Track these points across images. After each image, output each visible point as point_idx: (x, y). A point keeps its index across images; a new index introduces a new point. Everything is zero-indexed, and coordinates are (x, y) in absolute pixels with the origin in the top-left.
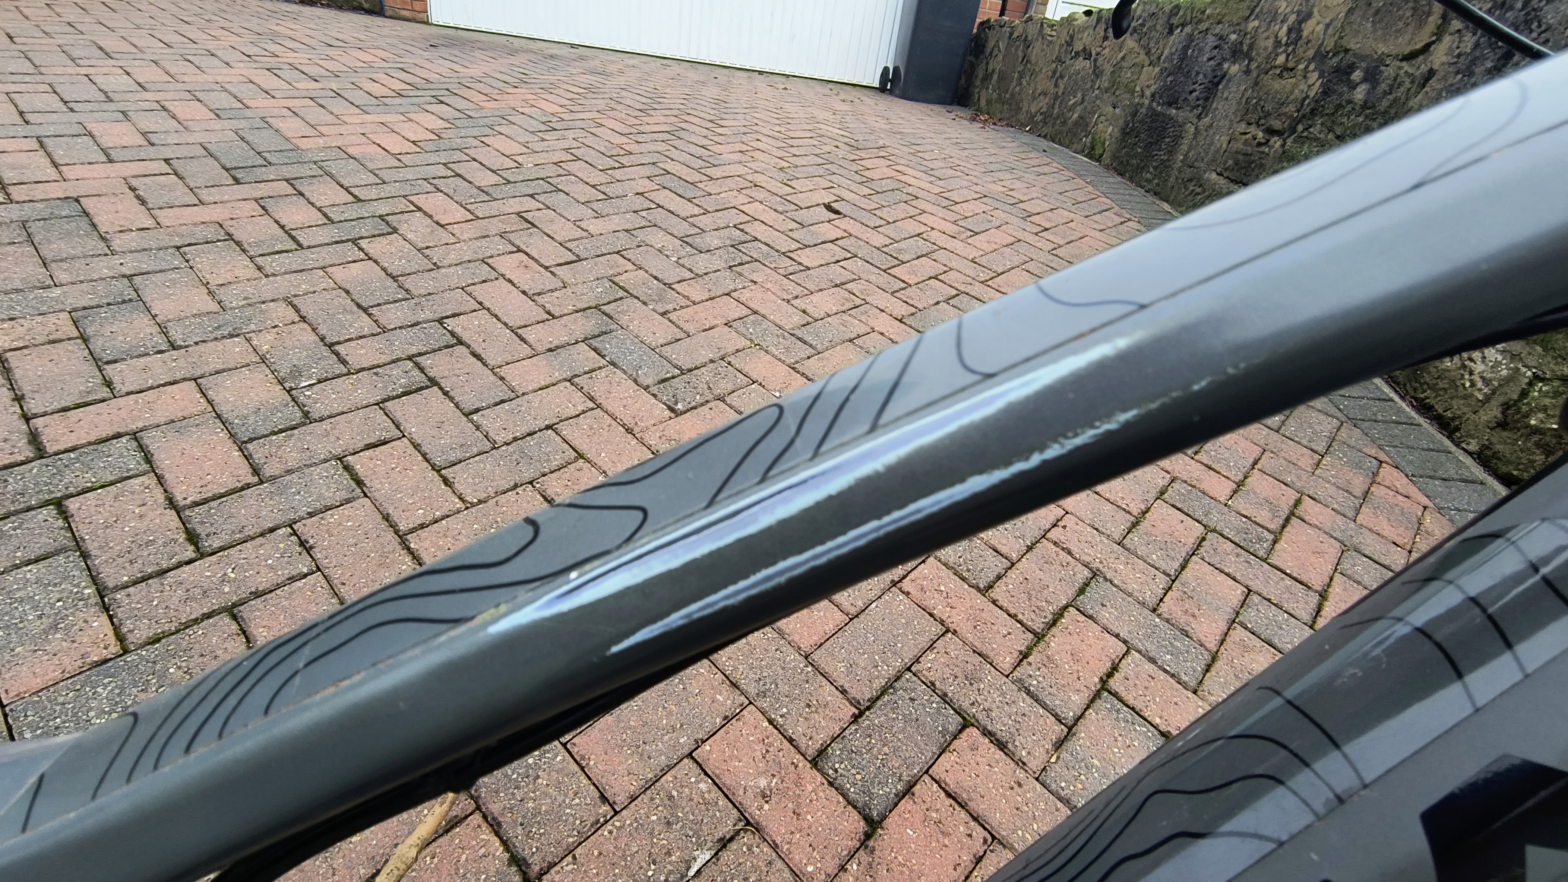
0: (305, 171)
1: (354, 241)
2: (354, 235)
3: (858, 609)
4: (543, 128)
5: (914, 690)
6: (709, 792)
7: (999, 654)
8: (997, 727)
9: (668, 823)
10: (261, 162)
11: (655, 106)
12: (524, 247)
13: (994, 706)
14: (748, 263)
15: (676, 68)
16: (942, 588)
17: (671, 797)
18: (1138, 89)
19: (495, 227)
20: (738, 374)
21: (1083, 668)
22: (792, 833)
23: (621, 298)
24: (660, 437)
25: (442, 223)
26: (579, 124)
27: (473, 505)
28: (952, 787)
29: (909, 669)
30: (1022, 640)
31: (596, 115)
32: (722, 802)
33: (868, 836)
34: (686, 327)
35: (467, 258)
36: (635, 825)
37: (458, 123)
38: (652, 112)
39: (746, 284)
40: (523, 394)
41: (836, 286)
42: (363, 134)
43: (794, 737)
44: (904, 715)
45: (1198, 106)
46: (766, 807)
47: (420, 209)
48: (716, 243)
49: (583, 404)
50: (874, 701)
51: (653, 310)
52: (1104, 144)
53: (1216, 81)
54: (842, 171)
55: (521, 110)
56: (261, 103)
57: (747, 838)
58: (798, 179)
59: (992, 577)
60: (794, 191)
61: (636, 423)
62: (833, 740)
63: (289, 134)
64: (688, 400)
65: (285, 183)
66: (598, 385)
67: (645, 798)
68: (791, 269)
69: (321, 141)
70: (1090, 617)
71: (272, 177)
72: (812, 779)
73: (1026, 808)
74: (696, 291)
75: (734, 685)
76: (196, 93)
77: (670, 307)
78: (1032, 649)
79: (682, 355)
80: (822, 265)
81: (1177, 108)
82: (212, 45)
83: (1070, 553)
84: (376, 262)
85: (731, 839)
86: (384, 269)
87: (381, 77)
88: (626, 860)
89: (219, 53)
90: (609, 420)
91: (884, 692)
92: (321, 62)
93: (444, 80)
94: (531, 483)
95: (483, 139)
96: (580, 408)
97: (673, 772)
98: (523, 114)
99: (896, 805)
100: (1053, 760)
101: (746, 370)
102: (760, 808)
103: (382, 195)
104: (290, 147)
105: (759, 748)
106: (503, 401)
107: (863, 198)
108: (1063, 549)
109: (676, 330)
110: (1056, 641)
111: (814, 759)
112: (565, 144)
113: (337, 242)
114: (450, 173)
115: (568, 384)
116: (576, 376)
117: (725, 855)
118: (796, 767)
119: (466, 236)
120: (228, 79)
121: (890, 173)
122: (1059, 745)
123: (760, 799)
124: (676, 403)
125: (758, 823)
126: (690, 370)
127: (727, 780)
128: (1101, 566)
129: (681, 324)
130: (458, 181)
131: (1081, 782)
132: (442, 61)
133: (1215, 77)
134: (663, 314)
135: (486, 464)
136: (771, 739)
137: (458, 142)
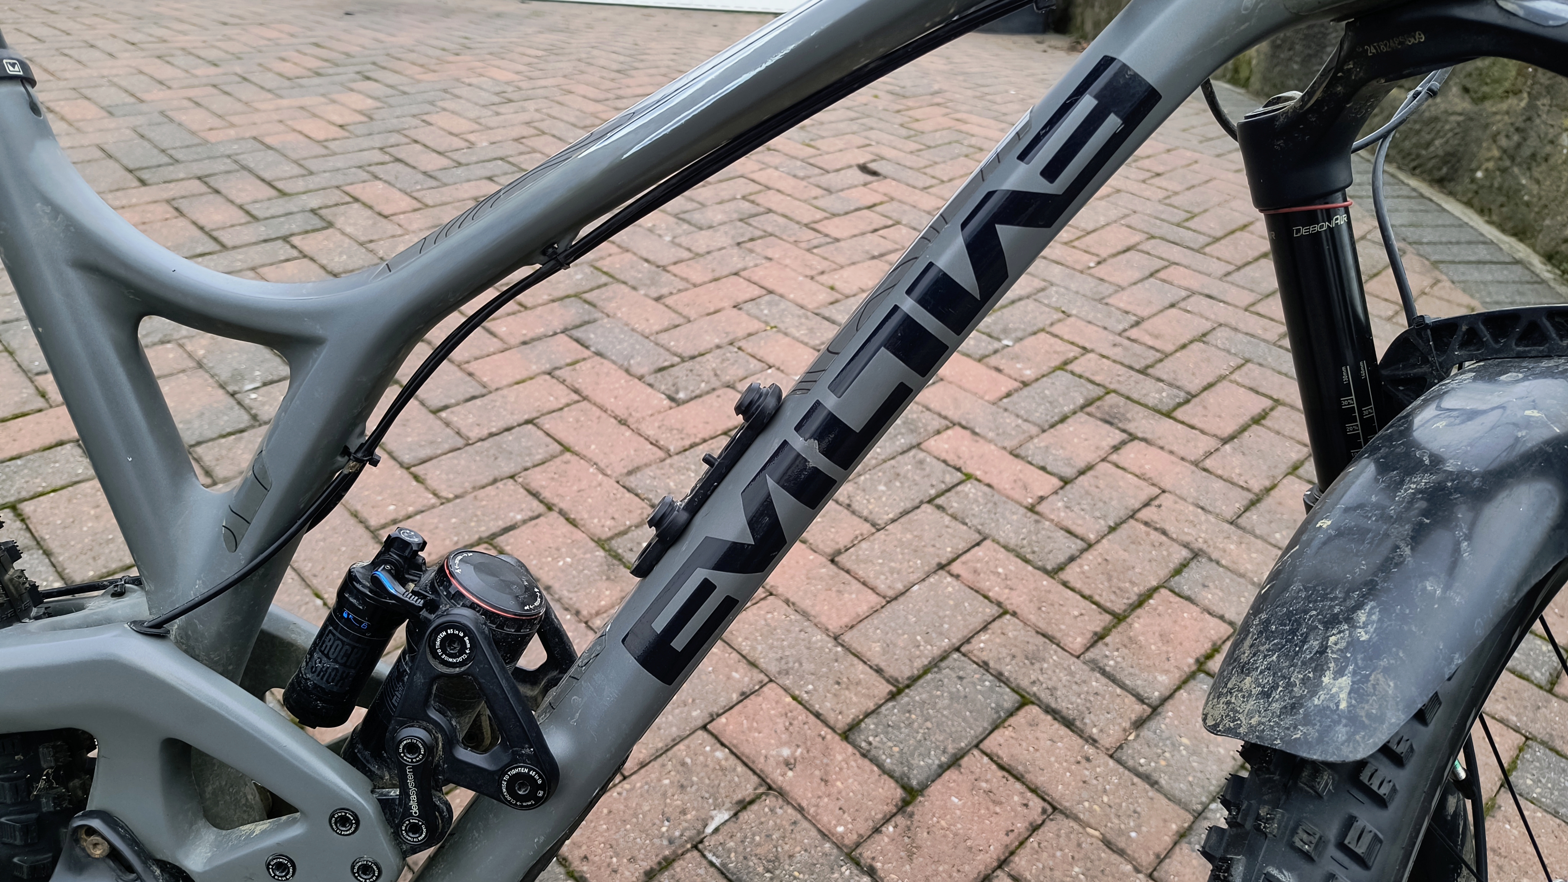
0: (220, 166)
1: (285, 239)
2: (284, 231)
3: (897, 592)
4: (496, 99)
5: (962, 669)
6: (727, 759)
7: (1068, 635)
8: (1062, 705)
9: (682, 786)
10: (166, 160)
11: (636, 65)
13: (1060, 685)
14: (761, 238)
15: (661, 18)
16: (1000, 570)
17: (683, 764)
20: (751, 360)
21: (1175, 648)
22: (819, 797)
23: (605, 285)
24: (659, 427)
25: (386, 213)
26: (540, 92)
27: (449, 500)
28: (1006, 759)
29: (958, 649)
30: (1098, 621)
31: (560, 80)
32: (740, 768)
33: (906, 803)
34: (686, 311)
36: (646, 787)
37: (391, 101)
38: (633, 73)
39: (758, 262)
40: (497, 389)
41: (874, 257)
42: (281, 121)
43: (821, 711)
44: (950, 693)
46: (790, 774)
47: (356, 200)
48: (720, 217)
49: (568, 396)
50: (914, 680)
51: (646, 295)
54: (882, 125)
55: (467, 81)
56: (156, 95)
57: (770, 801)
58: (823, 138)
59: (1062, 558)
60: (819, 152)
61: (630, 415)
62: (867, 715)
63: (195, 127)
64: (691, 388)
65: (197, 182)
66: (583, 377)
67: (656, 764)
68: (815, 242)
69: (232, 132)
70: (1188, 599)
71: (182, 176)
72: (842, 751)
73: (1095, 782)
74: (696, 272)
75: (753, 664)
76: (83, 91)
77: (665, 291)
78: (1110, 630)
79: (679, 342)
80: (855, 236)
82: (89, 36)
83: (1164, 533)
84: (312, 259)
85: (752, 802)
86: (323, 267)
87: (292, 55)
88: (637, 818)
89: (99, 43)
90: (598, 412)
91: (926, 671)
92: (218, 44)
93: (367, 52)
94: (512, 477)
95: (425, 117)
96: (564, 401)
97: (686, 742)
98: (470, 85)
99: (940, 775)
100: (1131, 737)
101: (760, 354)
102: (784, 775)
103: (311, 186)
104: (196, 141)
105: (781, 723)
106: (473, 398)
107: (909, 156)
108: (1156, 529)
109: (673, 315)
110: (1139, 623)
111: (845, 733)
112: (525, 117)
113: (265, 241)
114: (387, 158)
115: (548, 377)
116: (556, 368)
117: (744, 816)
118: (823, 738)
120: (114, 72)
121: (946, 122)
122: (1139, 724)
123: (784, 767)
124: (677, 392)
125: (781, 788)
126: (693, 358)
127: (746, 749)
128: (1205, 547)
129: (680, 308)
130: (400, 167)
131: (1165, 759)
132: (362, 31)
134: (658, 299)
135: (462, 459)
136: (795, 713)
137: (394, 123)
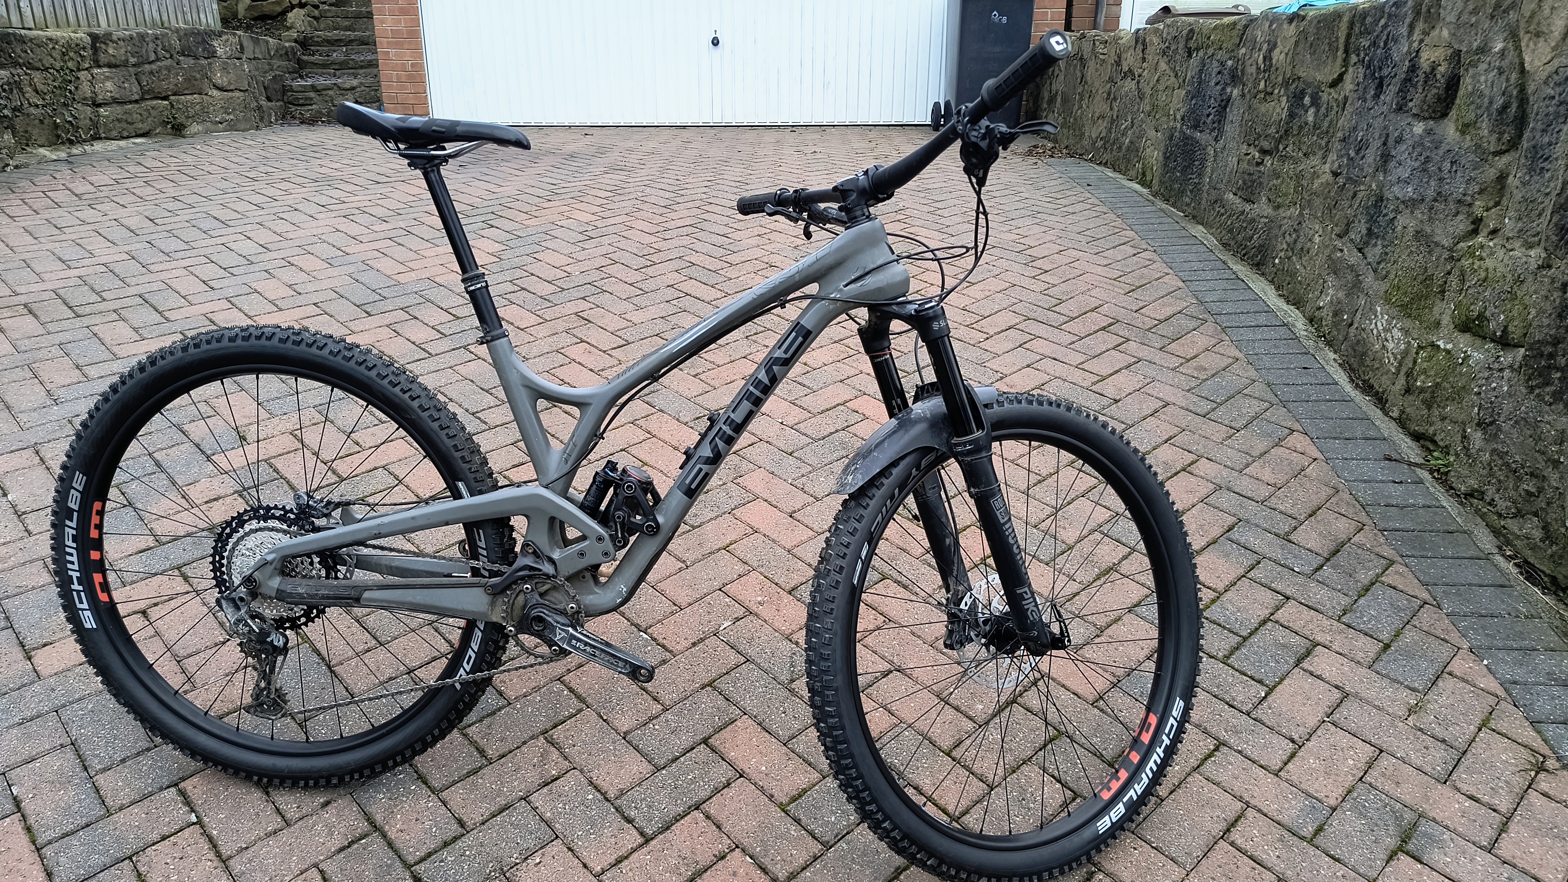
0: (411, 300)
1: (465, 347)
2: (463, 343)
4: (581, 237)
6: (730, 602)
9: (709, 612)
10: (378, 297)
12: (585, 338)
17: (710, 604)
18: (1172, 113)
19: (560, 325)
22: (775, 617)
25: (522, 327)
26: (612, 229)
32: (737, 605)
34: (712, 383)
35: (546, 351)
36: (691, 612)
45: (1215, 128)
46: (761, 607)
51: (688, 373)
52: (1152, 169)
53: (1225, 104)
55: (559, 223)
56: (355, 248)
63: (388, 272)
65: (402, 312)
71: (391, 308)
74: (719, 357)
77: (700, 370)
81: (1201, 132)
85: (742, 618)
95: (535, 255)
98: (562, 227)
102: (758, 608)
104: (392, 282)
109: (705, 385)
112: (603, 250)
116: (636, 420)
117: (738, 623)
119: (541, 335)
120: (320, 230)
123: (758, 605)
125: (756, 613)
127: (740, 598)
129: (709, 381)
130: (525, 293)
133: (1222, 101)
134: (695, 376)
136: (765, 583)
137: (517, 262)
